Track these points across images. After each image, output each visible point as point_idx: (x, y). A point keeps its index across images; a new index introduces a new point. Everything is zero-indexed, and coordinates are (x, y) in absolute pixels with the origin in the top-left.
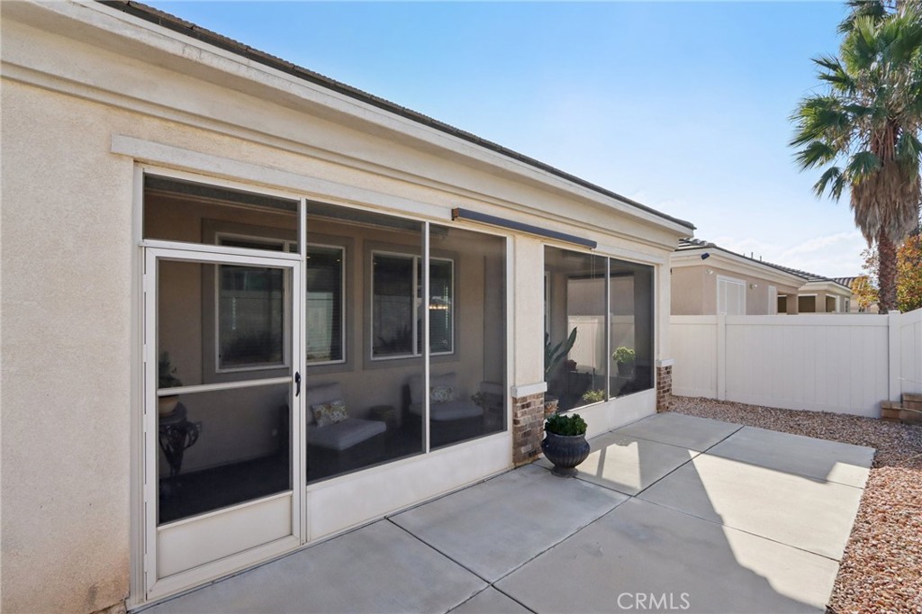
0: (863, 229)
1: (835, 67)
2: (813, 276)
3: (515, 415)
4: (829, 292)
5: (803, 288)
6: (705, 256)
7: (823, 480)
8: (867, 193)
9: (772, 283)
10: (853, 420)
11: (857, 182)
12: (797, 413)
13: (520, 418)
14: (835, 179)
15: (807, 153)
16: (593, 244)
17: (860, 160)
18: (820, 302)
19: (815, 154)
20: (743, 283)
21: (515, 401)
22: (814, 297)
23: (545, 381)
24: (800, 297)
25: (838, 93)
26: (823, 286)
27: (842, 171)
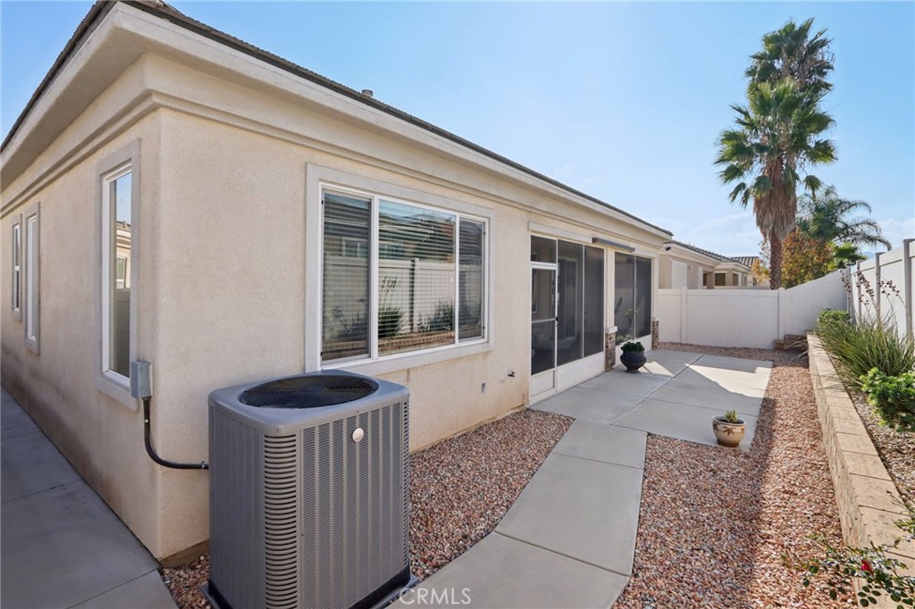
0: (761, 228)
1: (746, 114)
2: (724, 257)
3: (607, 343)
4: (734, 270)
5: (718, 267)
6: (668, 249)
7: (753, 372)
8: (764, 204)
9: (701, 264)
10: (761, 351)
11: (758, 196)
12: (730, 349)
13: (609, 345)
14: (744, 192)
15: (727, 172)
16: (633, 250)
17: (760, 180)
18: (729, 278)
19: (732, 173)
20: (685, 265)
21: (607, 335)
22: (724, 274)
23: (615, 325)
24: (716, 274)
25: (747, 132)
26: (731, 265)
27: (748, 186)
